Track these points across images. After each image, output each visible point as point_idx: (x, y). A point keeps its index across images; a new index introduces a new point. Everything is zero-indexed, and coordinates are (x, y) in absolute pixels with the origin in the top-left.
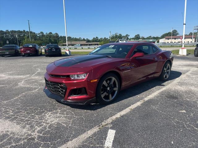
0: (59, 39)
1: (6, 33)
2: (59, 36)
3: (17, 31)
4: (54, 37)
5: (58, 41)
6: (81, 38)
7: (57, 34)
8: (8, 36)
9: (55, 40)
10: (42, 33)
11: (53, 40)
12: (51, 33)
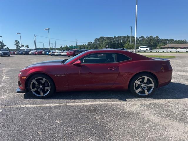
0: (159, 42)
1: (114, 39)
2: (159, 39)
3: (122, 37)
4: (154, 40)
5: (157, 44)
6: (186, 40)
7: (158, 37)
8: (115, 41)
9: (154, 43)
10: (142, 37)
11: (152, 44)
12: (151, 37)
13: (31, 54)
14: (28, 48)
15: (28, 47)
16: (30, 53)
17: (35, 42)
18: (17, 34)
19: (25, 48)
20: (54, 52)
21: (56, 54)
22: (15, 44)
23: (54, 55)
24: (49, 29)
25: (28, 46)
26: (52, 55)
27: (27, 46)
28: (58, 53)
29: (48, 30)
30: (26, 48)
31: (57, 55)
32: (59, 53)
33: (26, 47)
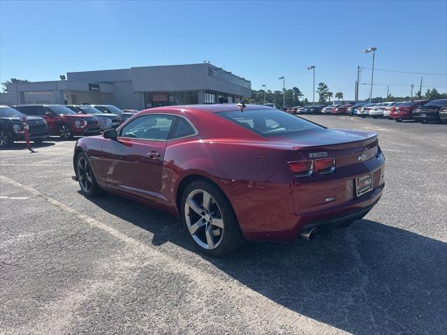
13: (324, 114)
14: (341, 100)
15: (342, 97)
16: (324, 110)
17: (357, 84)
18: (309, 68)
19: (333, 99)
20: (370, 109)
21: (371, 112)
22: (318, 92)
23: (367, 115)
24: (374, 49)
25: (342, 94)
26: (364, 116)
27: (340, 95)
28: (376, 110)
29: (373, 52)
30: (337, 99)
31: (375, 117)
32: (379, 111)
33: (336, 97)
